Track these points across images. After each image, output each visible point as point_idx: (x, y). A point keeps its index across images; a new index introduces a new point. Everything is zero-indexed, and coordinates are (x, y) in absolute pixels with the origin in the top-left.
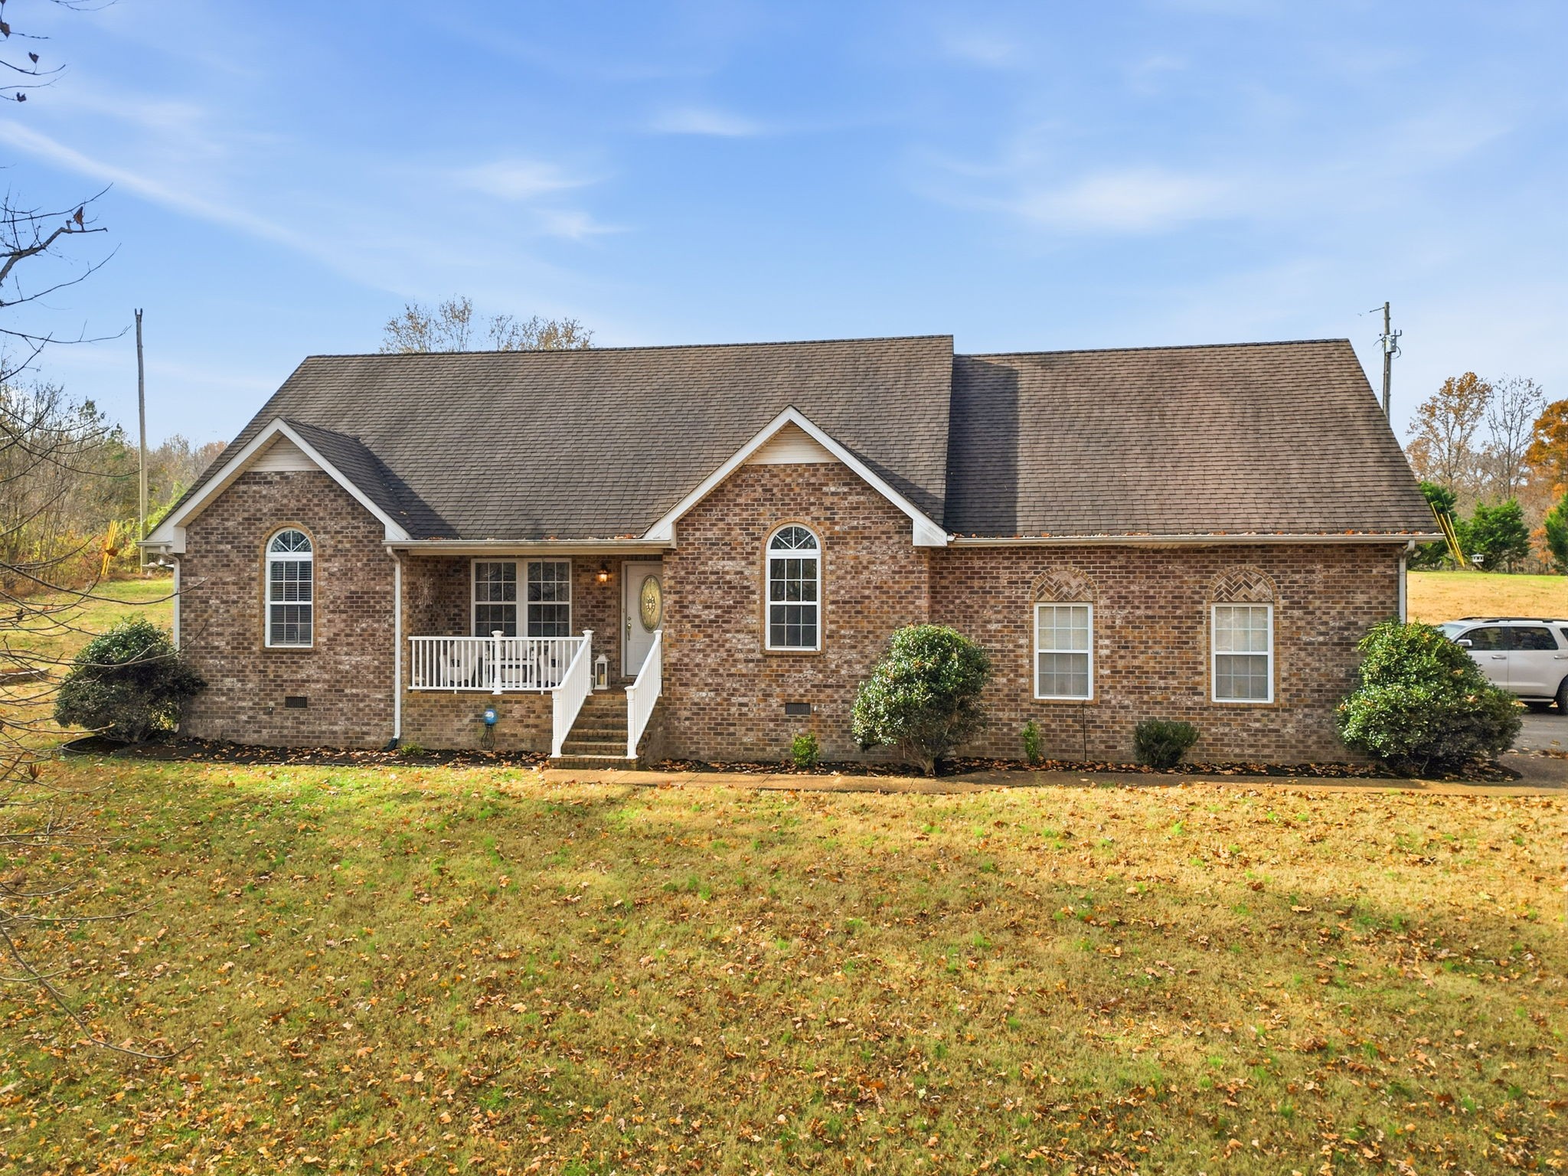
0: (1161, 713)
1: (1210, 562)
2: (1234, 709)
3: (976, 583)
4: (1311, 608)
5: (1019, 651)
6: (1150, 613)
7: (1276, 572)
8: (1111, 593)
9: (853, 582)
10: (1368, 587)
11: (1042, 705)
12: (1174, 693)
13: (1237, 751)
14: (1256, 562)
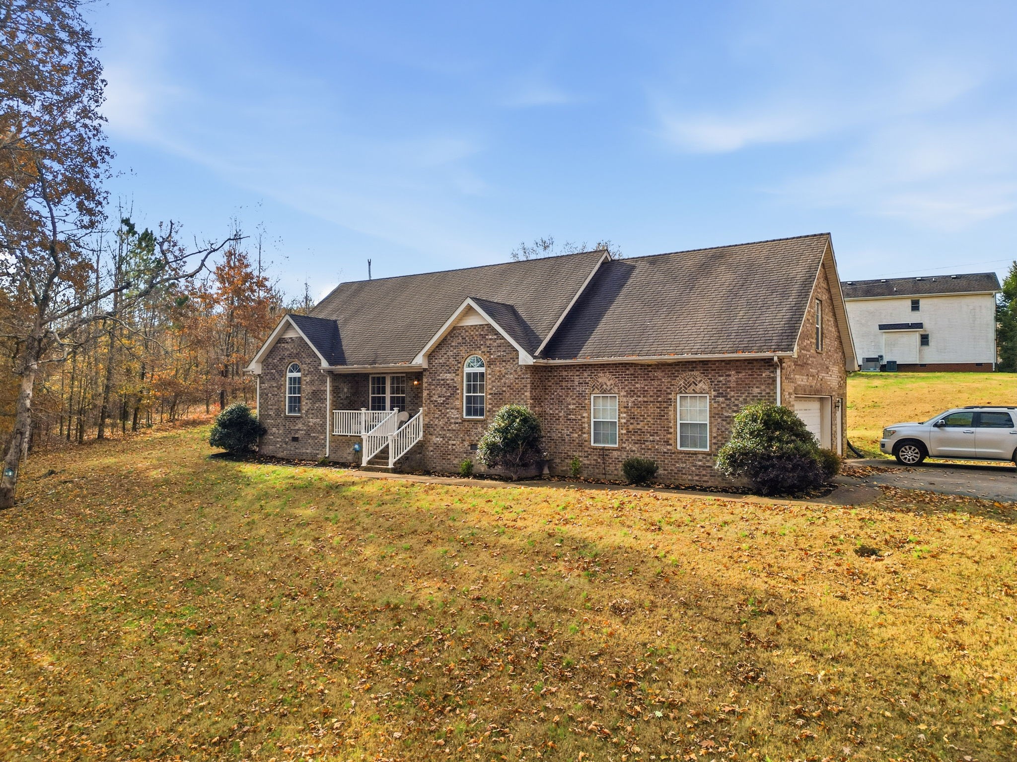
0: (650, 455)
1: (676, 371)
2: (689, 454)
3: (564, 384)
4: (729, 397)
5: (583, 420)
6: (645, 399)
7: (710, 376)
8: (627, 388)
9: (499, 384)
10: (760, 384)
11: (594, 449)
12: (657, 444)
13: (690, 477)
14: (700, 370)
